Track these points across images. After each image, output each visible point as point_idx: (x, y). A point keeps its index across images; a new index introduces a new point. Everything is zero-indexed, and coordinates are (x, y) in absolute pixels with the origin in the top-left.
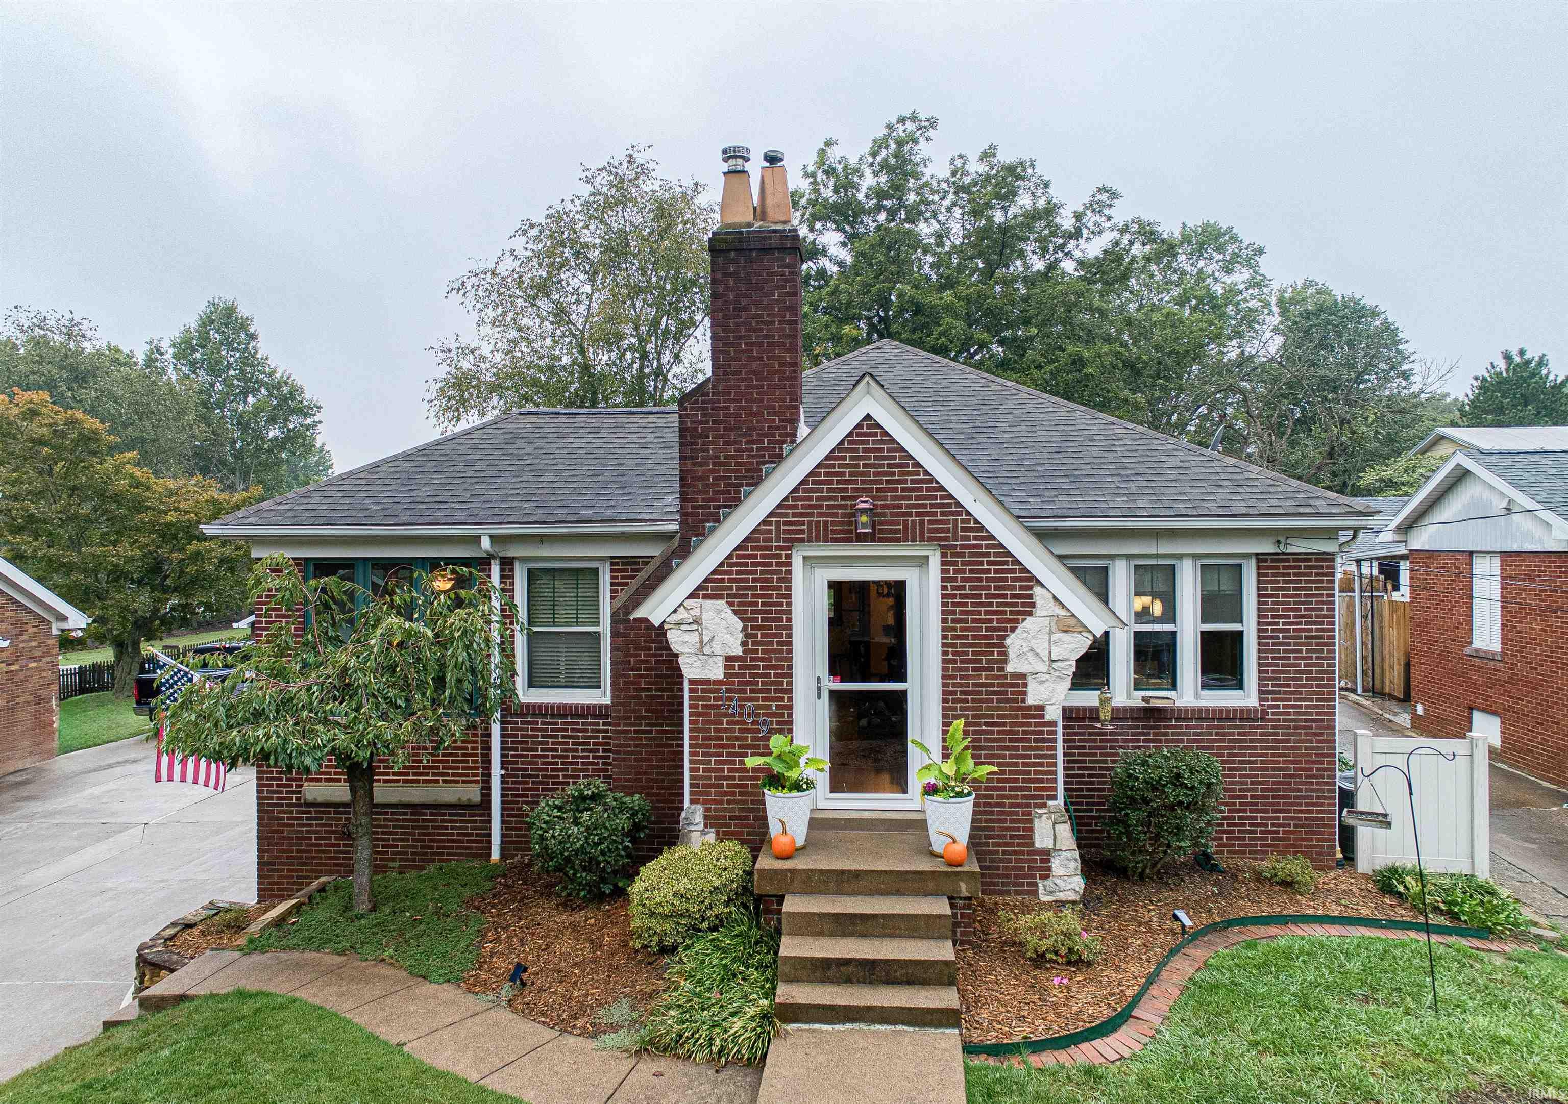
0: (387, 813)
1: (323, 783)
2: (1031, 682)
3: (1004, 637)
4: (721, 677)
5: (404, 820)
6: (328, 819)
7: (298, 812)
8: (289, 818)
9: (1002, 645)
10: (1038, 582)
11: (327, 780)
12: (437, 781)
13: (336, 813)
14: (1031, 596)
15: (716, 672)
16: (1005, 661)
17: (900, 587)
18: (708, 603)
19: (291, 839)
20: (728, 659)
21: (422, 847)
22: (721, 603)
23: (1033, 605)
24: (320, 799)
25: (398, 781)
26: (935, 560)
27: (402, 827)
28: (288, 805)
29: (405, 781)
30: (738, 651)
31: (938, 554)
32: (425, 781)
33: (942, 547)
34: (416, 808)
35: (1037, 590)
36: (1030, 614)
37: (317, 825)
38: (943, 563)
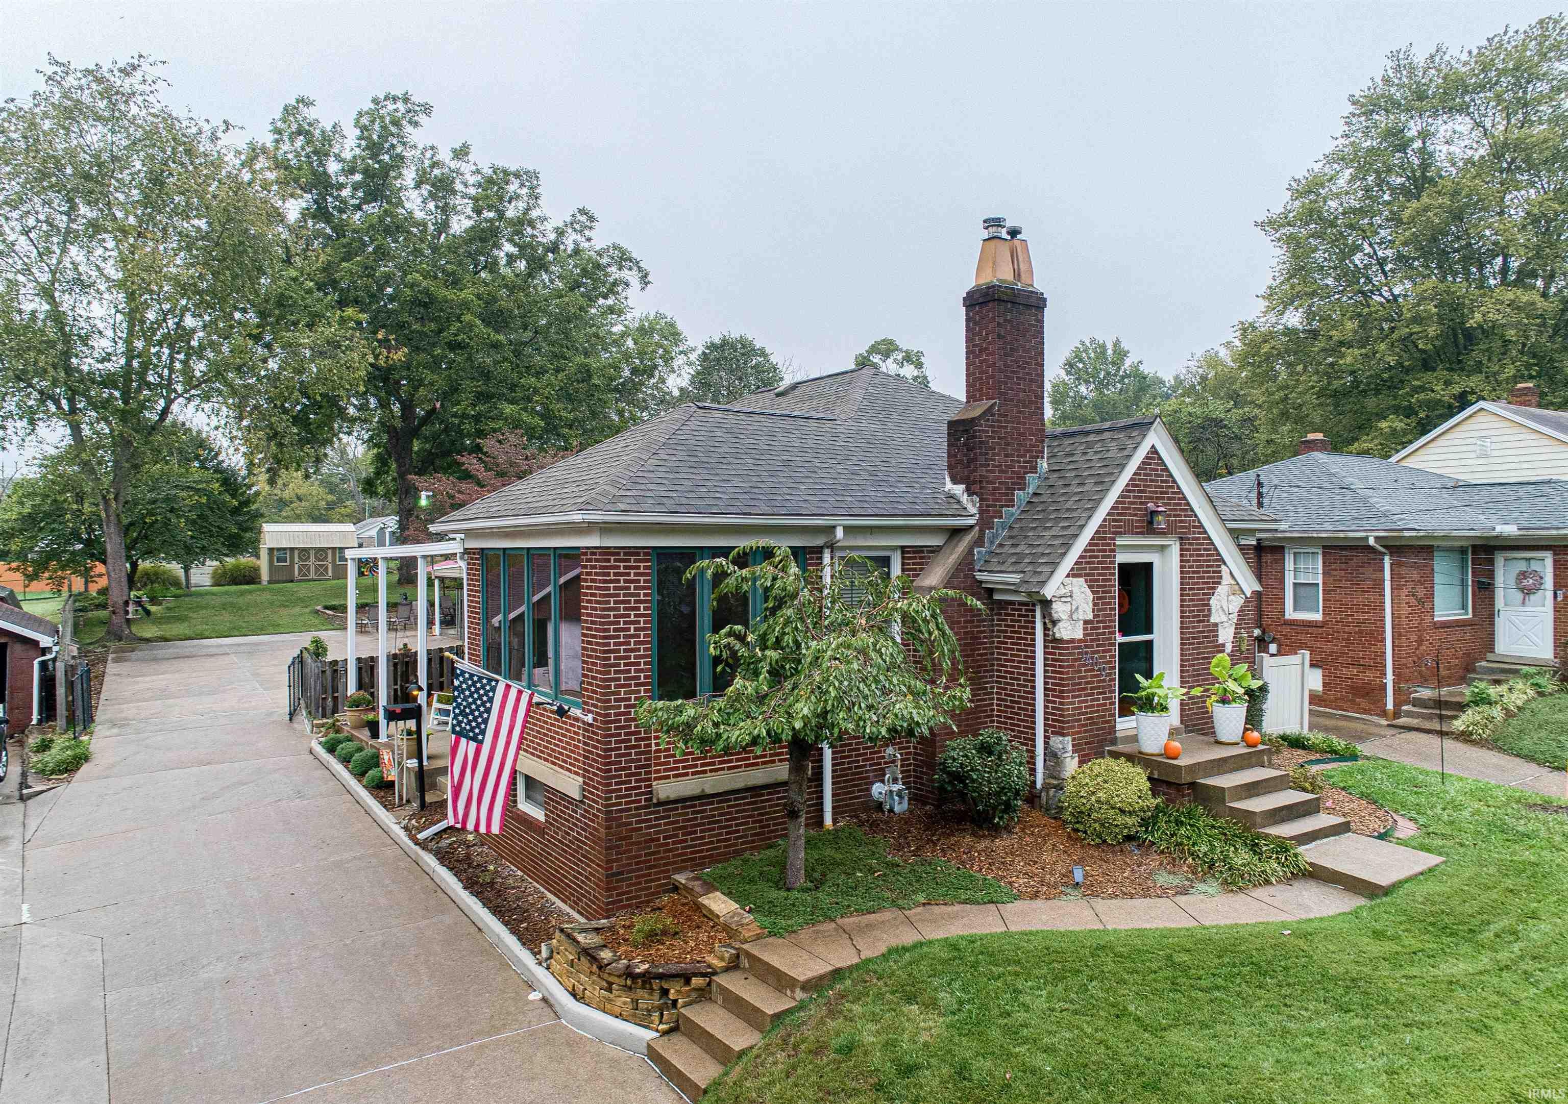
0: (730, 800)
1: (673, 780)
2: (1220, 628)
3: (1209, 599)
4: (1082, 637)
5: (745, 804)
6: (675, 816)
7: (646, 814)
8: (637, 822)
9: (1208, 605)
10: (1225, 563)
11: (675, 776)
12: (774, 761)
13: (683, 808)
14: (1220, 572)
15: (1079, 634)
16: (1209, 615)
17: (1148, 567)
18: (1075, 580)
19: (639, 843)
20: (1086, 622)
21: (761, 827)
22: (1082, 580)
23: (1221, 577)
24: (673, 796)
25: (740, 766)
26: (1175, 549)
27: (744, 811)
28: (637, 808)
29: (747, 766)
30: (1090, 616)
31: (1178, 544)
32: (764, 763)
33: (1181, 539)
34: (754, 790)
35: (1223, 567)
36: (1219, 583)
37: (665, 824)
38: (1181, 550)
